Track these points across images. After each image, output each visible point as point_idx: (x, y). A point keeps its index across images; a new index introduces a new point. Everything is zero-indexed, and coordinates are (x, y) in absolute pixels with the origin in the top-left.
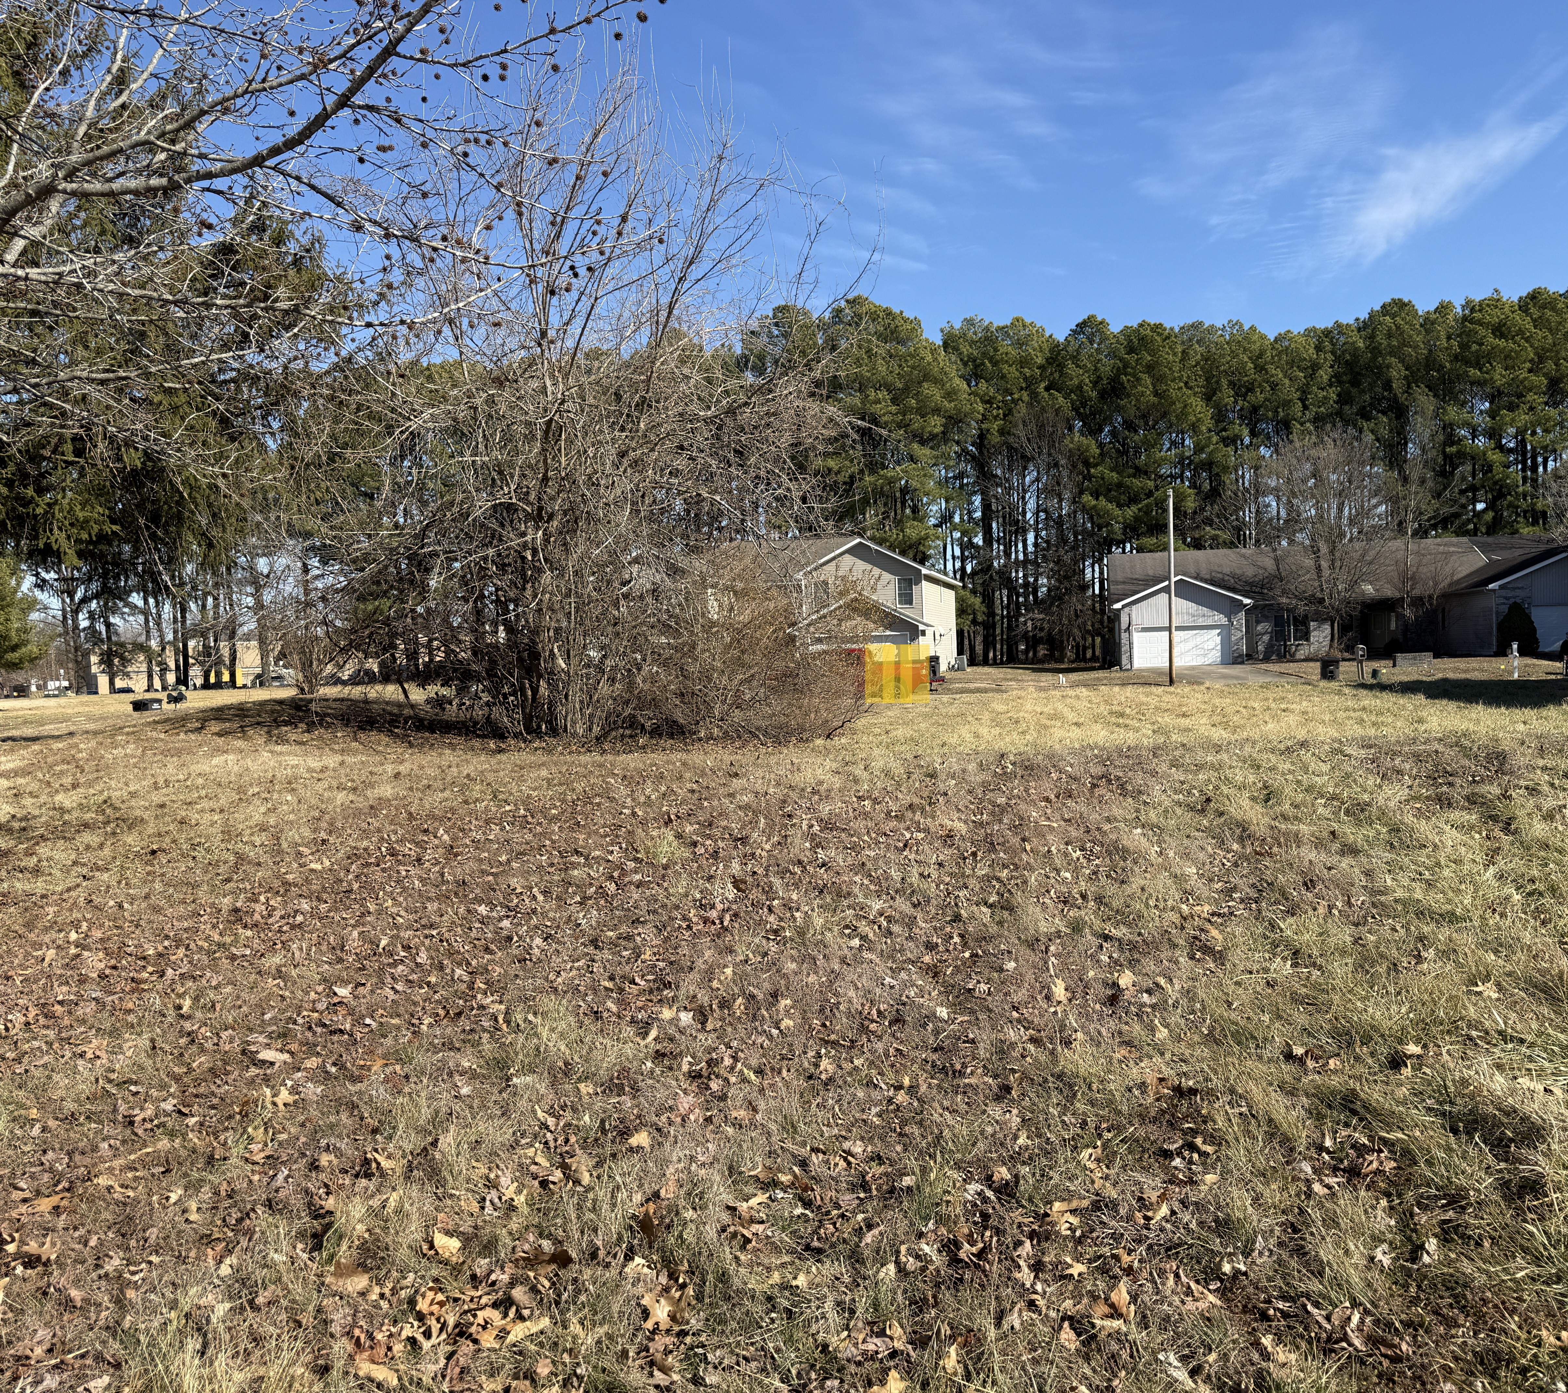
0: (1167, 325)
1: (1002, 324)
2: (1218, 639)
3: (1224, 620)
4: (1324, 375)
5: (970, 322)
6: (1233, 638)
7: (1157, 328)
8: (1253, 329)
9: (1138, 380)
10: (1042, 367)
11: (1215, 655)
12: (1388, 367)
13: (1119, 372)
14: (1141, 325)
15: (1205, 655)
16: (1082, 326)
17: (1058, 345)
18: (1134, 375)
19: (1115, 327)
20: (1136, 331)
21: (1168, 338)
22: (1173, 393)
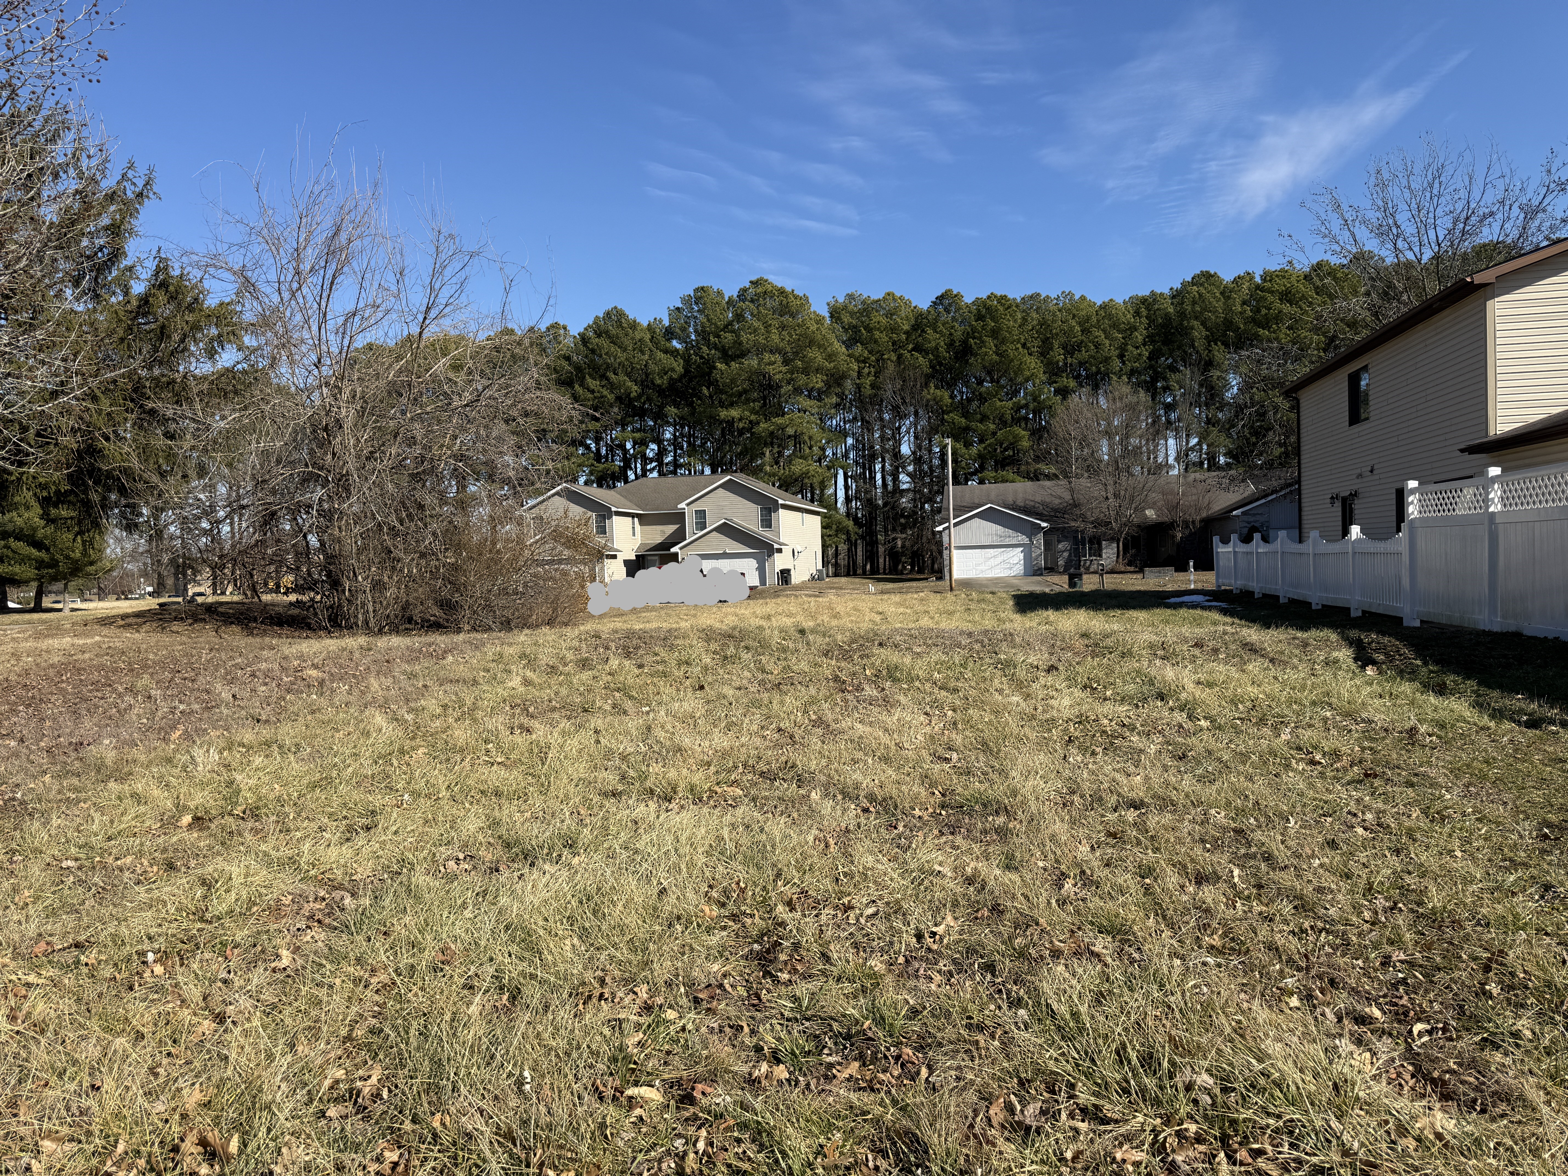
0: (1011, 296)
1: (876, 298)
2: (1022, 556)
3: (1026, 540)
4: (1139, 336)
5: (851, 297)
6: (1034, 555)
7: (1002, 299)
8: (1083, 298)
9: (983, 342)
10: (907, 333)
11: (1019, 569)
12: (1192, 328)
13: (968, 335)
14: (989, 297)
15: (1011, 568)
16: (941, 298)
17: (921, 315)
18: (980, 338)
19: (968, 299)
20: (984, 303)
21: (1009, 307)
22: (1011, 353)
